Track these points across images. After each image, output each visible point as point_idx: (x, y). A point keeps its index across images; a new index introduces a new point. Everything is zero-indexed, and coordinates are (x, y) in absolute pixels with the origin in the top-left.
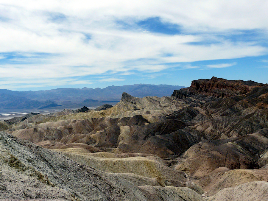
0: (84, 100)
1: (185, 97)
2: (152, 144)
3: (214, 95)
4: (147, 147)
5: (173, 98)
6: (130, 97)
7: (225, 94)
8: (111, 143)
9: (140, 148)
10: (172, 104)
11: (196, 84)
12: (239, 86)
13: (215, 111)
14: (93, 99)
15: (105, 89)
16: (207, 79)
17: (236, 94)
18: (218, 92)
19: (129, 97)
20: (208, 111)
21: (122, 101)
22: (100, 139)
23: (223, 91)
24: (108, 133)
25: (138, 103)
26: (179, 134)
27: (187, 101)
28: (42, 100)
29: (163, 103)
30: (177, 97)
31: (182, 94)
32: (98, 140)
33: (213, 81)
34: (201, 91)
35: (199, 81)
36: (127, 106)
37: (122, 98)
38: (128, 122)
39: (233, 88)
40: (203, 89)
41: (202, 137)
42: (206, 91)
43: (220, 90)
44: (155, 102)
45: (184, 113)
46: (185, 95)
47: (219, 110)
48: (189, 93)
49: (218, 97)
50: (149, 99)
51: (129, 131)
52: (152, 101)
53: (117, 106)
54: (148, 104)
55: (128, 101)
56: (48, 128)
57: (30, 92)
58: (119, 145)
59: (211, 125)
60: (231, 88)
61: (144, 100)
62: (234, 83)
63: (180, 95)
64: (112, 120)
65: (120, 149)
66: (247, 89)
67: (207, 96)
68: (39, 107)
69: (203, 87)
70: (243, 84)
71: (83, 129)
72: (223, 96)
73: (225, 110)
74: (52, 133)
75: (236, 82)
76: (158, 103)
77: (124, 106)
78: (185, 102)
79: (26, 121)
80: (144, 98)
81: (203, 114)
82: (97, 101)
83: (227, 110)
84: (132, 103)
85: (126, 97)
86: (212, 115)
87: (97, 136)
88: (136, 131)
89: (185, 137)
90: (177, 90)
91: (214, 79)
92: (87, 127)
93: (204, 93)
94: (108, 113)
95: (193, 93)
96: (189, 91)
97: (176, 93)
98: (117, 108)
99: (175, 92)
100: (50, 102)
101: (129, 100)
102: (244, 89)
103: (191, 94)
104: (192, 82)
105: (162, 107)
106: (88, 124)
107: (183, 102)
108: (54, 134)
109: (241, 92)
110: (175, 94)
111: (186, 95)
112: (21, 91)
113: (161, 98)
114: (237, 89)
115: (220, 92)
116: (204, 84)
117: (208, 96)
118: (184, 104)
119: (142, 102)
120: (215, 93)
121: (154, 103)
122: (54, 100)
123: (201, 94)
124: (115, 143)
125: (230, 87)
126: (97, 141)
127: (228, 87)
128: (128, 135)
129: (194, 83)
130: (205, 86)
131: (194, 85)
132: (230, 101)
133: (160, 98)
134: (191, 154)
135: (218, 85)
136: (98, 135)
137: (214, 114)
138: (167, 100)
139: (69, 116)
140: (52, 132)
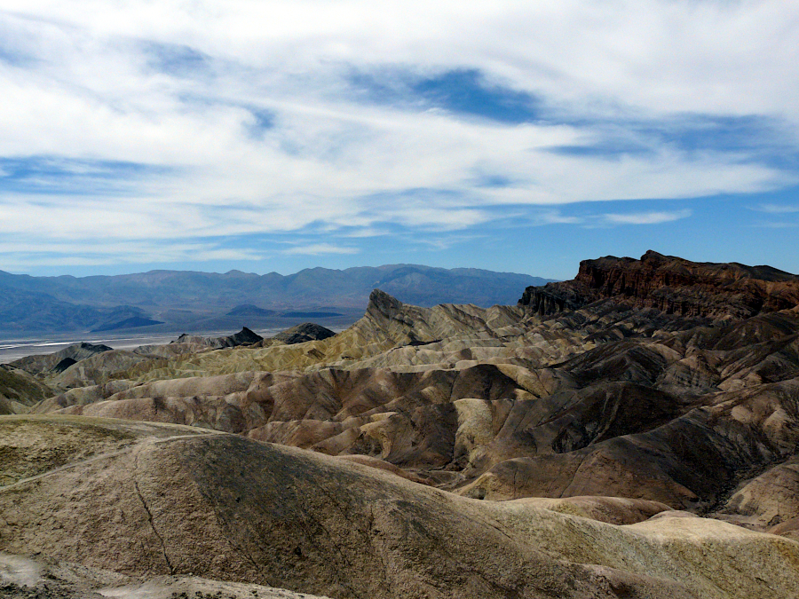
0: (232, 307)
1: (561, 310)
2: (616, 463)
3: (655, 305)
4: (600, 473)
5: (524, 310)
6: (396, 305)
7: (693, 305)
8: (437, 454)
9: (571, 475)
10: (527, 331)
11: (595, 270)
12: (734, 280)
13: (726, 357)
14: (259, 306)
15: (293, 277)
16: (627, 258)
17: (730, 304)
18: (668, 296)
19: (391, 305)
20: (704, 357)
21: (371, 314)
22: (394, 439)
23: (686, 296)
24: (419, 421)
25: (420, 323)
26: (685, 431)
27: (572, 321)
28: (104, 304)
29: (498, 324)
30: (535, 309)
31: (552, 300)
32: (386, 444)
33: (650, 264)
34: (609, 293)
35: (602, 262)
36: (386, 333)
37: (371, 307)
38: (455, 386)
39: (716, 286)
40: (617, 287)
41: (761, 444)
42: (628, 292)
43: (675, 292)
44: (469, 321)
45: (623, 361)
46: (562, 304)
47: (741, 355)
48: (572, 297)
49: (670, 311)
50: (452, 312)
51: (487, 415)
52: (462, 318)
53: (357, 332)
54: (451, 327)
55: (388, 317)
56: (195, 398)
57: (68, 278)
58: (470, 461)
59: (779, 406)
60: (709, 286)
61: (438, 314)
62: (719, 273)
63: (545, 302)
64: (398, 376)
65: (503, 477)
66: (762, 290)
67: (630, 309)
68: (95, 327)
69: (615, 282)
70: (746, 276)
71: (310, 405)
72: (685, 310)
73: (764, 357)
74: (211, 415)
75: (725, 269)
76: (478, 325)
77: (378, 330)
78: (566, 325)
79: (77, 369)
80: (435, 308)
81: (691, 367)
82: (272, 312)
83: (772, 358)
84: (402, 322)
85: (382, 304)
86: (719, 370)
87: (382, 429)
88: (511, 415)
89: (707, 443)
90: (535, 288)
91: (652, 258)
92: (320, 397)
93: (622, 300)
94: (331, 350)
95: (586, 299)
96: (573, 293)
97: (533, 297)
98: (355, 336)
99: (529, 294)
100: (128, 310)
101: (392, 312)
102: (754, 291)
103: (579, 301)
104: (582, 264)
105: (496, 337)
106: (322, 389)
107: (558, 324)
108: (218, 418)
109: (744, 299)
110: (530, 297)
111: (564, 302)
112: (41, 276)
113: (488, 310)
114: (731, 291)
115: (675, 297)
116: (619, 272)
117: (636, 309)
118: (563, 329)
119: (432, 320)
120: (658, 301)
121: (467, 324)
122: (141, 307)
123: (611, 302)
124: (451, 454)
125: (707, 283)
126: (384, 444)
127: (700, 282)
128: (486, 430)
129: (587, 266)
130: (624, 278)
131: (588, 273)
132: (761, 327)
133: (485, 311)
134: (769, 501)
135: (667, 274)
136: (384, 426)
137: (728, 368)
138: (505, 315)
139: (209, 357)
140: (211, 412)
